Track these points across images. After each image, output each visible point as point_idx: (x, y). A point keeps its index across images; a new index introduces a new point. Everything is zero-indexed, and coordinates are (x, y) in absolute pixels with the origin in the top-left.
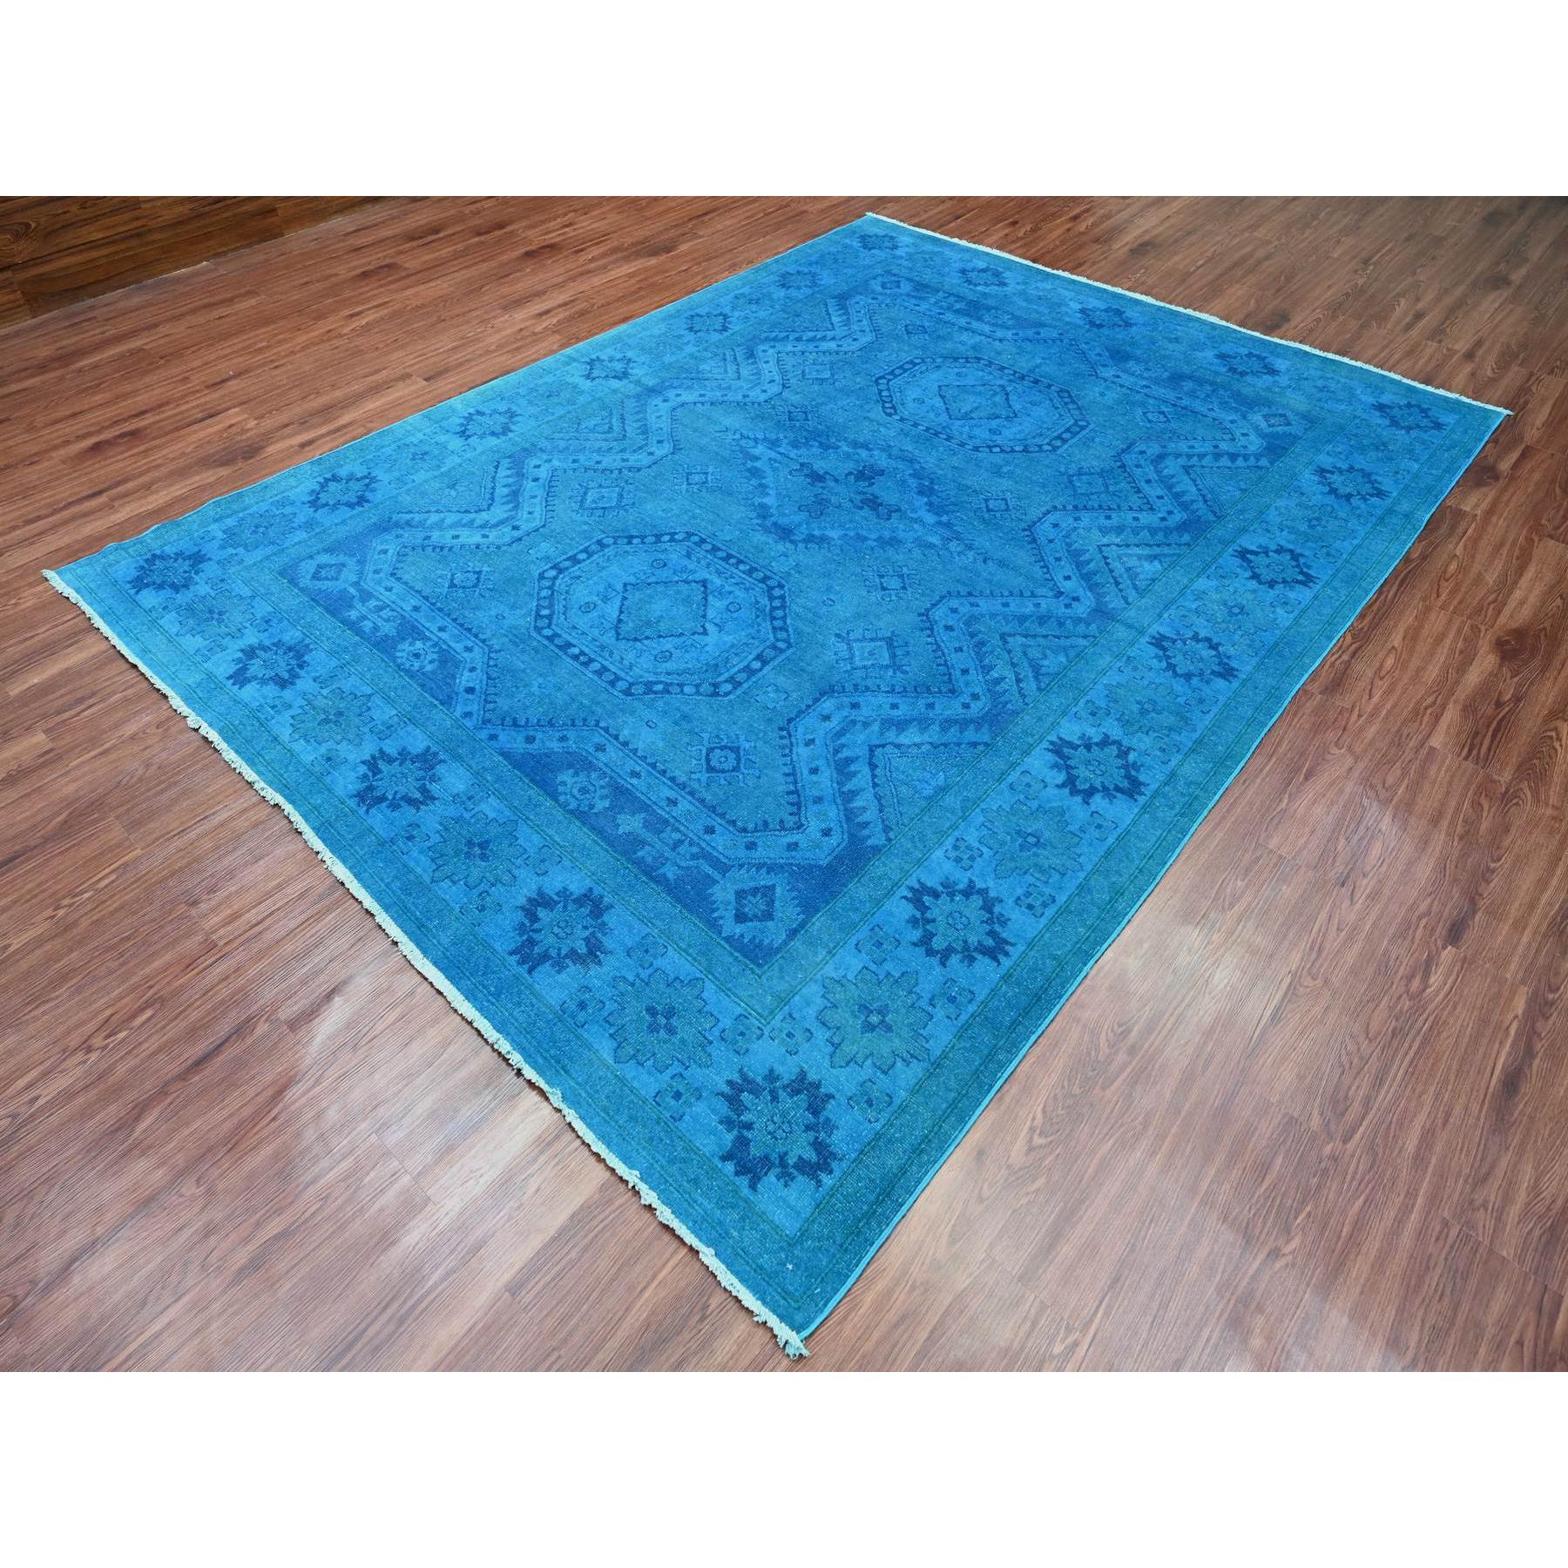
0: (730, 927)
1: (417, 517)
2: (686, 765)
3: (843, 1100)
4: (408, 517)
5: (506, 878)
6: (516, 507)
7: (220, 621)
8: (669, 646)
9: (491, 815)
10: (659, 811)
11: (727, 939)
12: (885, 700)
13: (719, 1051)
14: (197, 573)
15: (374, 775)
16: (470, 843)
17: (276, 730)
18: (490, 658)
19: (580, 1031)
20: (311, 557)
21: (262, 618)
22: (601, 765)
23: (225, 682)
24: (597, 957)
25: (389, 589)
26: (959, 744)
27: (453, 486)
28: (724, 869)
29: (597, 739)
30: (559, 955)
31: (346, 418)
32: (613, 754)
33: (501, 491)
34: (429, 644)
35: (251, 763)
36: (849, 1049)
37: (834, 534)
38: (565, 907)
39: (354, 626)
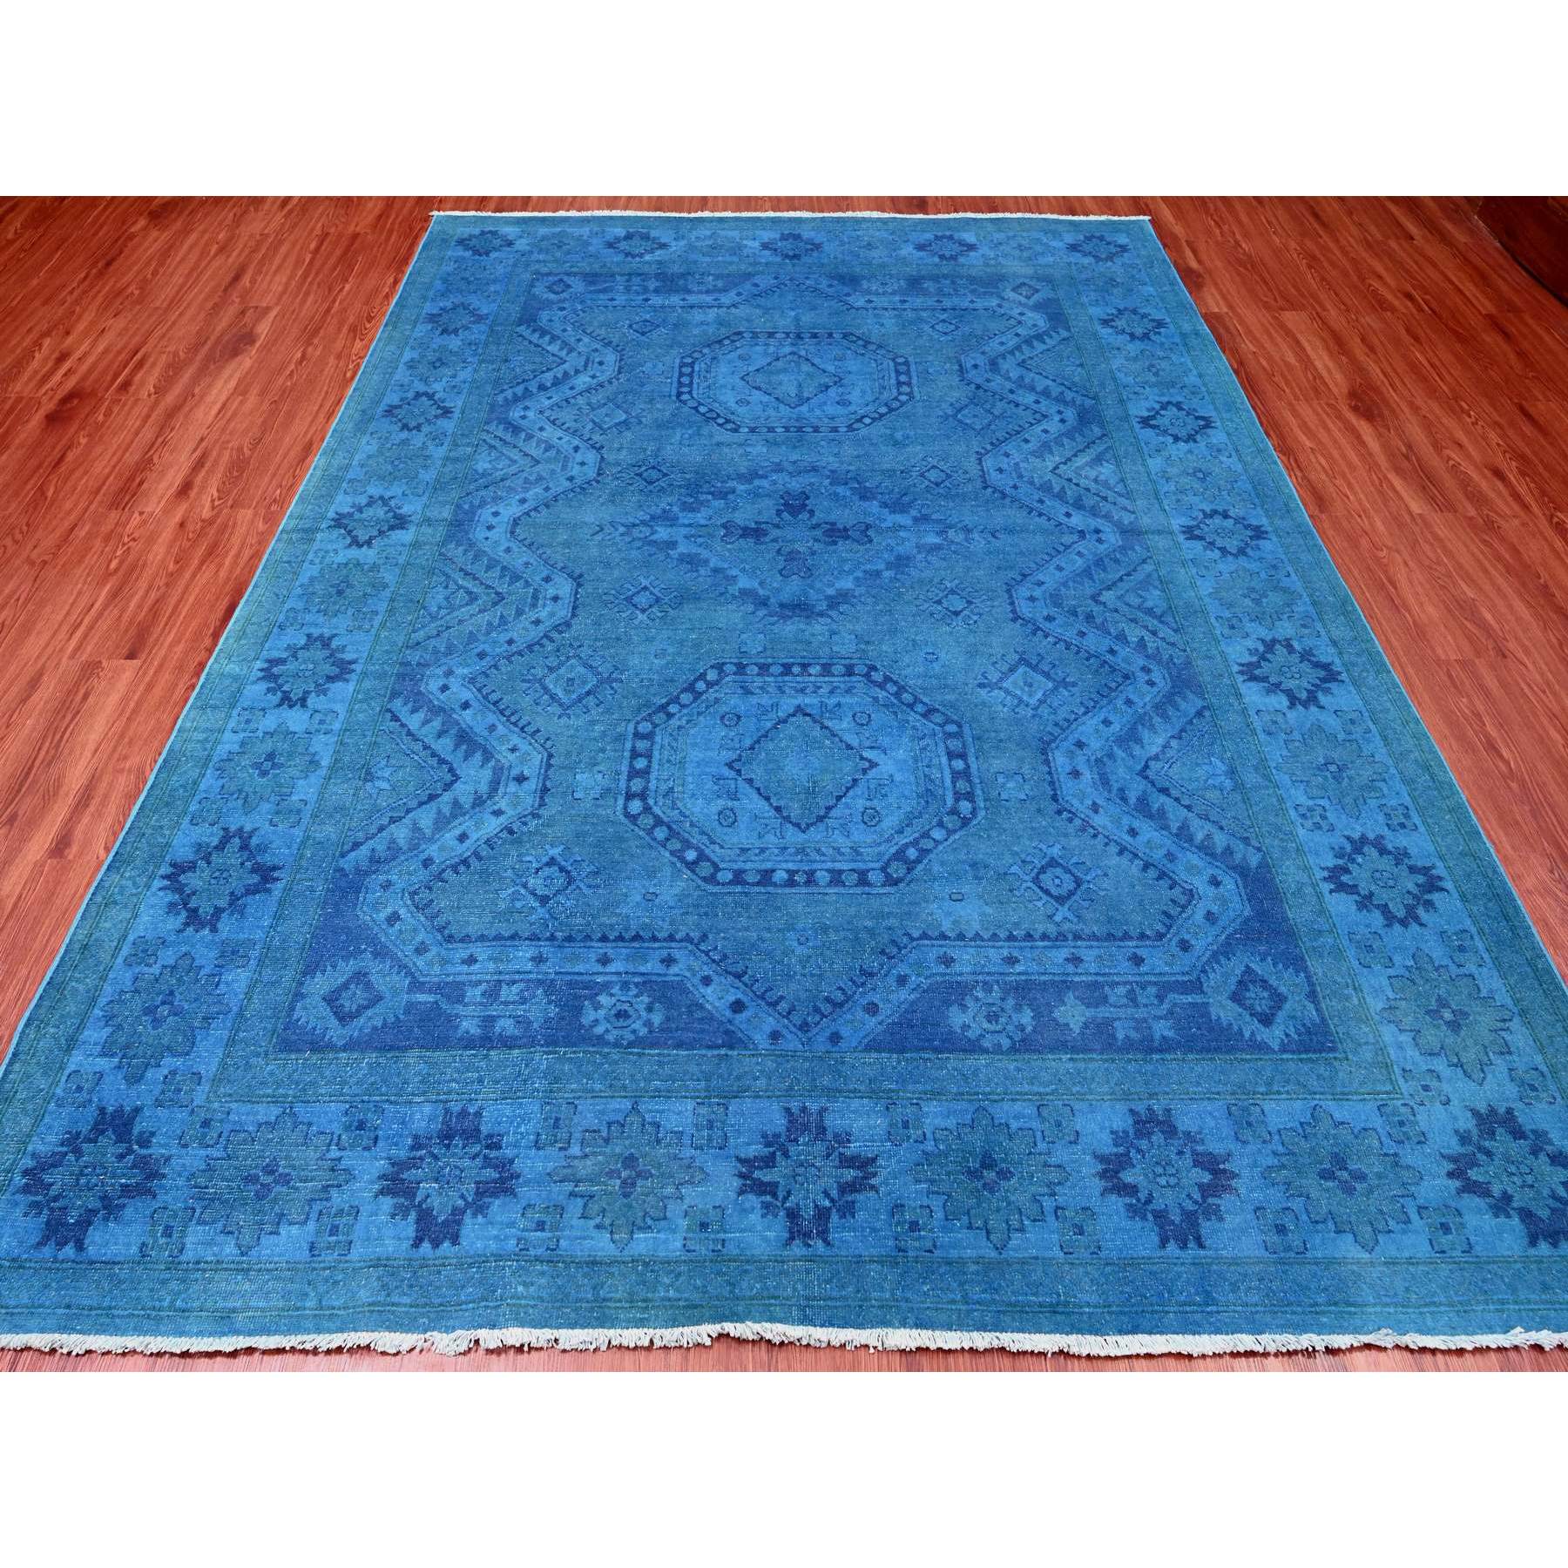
0: (1274, 1035)
1: (379, 845)
2: (1034, 913)
3: (1520, 1105)
4: (364, 851)
5: (1054, 1176)
6: (488, 755)
7: (285, 1180)
8: (861, 803)
9: (951, 1123)
10: (1077, 979)
11: (1284, 1049)
12: (1094, 721)
13: (1410, 1156)
14: (144, 1142)
15: (774, 1195)
16: (973, 1174)
17: (582, 1250)
18: (707, 954)
19: (1308, 1255)
20: (299, 996)
21: (347, 1128)
22: (970, 978)
23: (415, 1254)
24: (1224, 1171)
25: (471, 960)
26: (1191, 722)
27: (369, 777)
28: (1196, 986)
29: (933, 955)
30: (1196, 1202)
31: (75, 778)
32: (966, 957)
33: (444, 746)
34: (616, 990)
35: (603, 1322)
36: (1469, 1057)
37: (847, 583)
38: (1139, 1151)
39: (487, 1040)
